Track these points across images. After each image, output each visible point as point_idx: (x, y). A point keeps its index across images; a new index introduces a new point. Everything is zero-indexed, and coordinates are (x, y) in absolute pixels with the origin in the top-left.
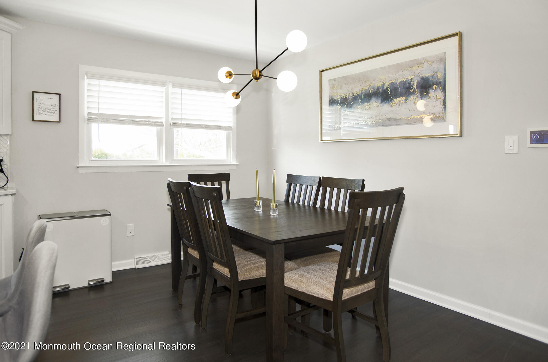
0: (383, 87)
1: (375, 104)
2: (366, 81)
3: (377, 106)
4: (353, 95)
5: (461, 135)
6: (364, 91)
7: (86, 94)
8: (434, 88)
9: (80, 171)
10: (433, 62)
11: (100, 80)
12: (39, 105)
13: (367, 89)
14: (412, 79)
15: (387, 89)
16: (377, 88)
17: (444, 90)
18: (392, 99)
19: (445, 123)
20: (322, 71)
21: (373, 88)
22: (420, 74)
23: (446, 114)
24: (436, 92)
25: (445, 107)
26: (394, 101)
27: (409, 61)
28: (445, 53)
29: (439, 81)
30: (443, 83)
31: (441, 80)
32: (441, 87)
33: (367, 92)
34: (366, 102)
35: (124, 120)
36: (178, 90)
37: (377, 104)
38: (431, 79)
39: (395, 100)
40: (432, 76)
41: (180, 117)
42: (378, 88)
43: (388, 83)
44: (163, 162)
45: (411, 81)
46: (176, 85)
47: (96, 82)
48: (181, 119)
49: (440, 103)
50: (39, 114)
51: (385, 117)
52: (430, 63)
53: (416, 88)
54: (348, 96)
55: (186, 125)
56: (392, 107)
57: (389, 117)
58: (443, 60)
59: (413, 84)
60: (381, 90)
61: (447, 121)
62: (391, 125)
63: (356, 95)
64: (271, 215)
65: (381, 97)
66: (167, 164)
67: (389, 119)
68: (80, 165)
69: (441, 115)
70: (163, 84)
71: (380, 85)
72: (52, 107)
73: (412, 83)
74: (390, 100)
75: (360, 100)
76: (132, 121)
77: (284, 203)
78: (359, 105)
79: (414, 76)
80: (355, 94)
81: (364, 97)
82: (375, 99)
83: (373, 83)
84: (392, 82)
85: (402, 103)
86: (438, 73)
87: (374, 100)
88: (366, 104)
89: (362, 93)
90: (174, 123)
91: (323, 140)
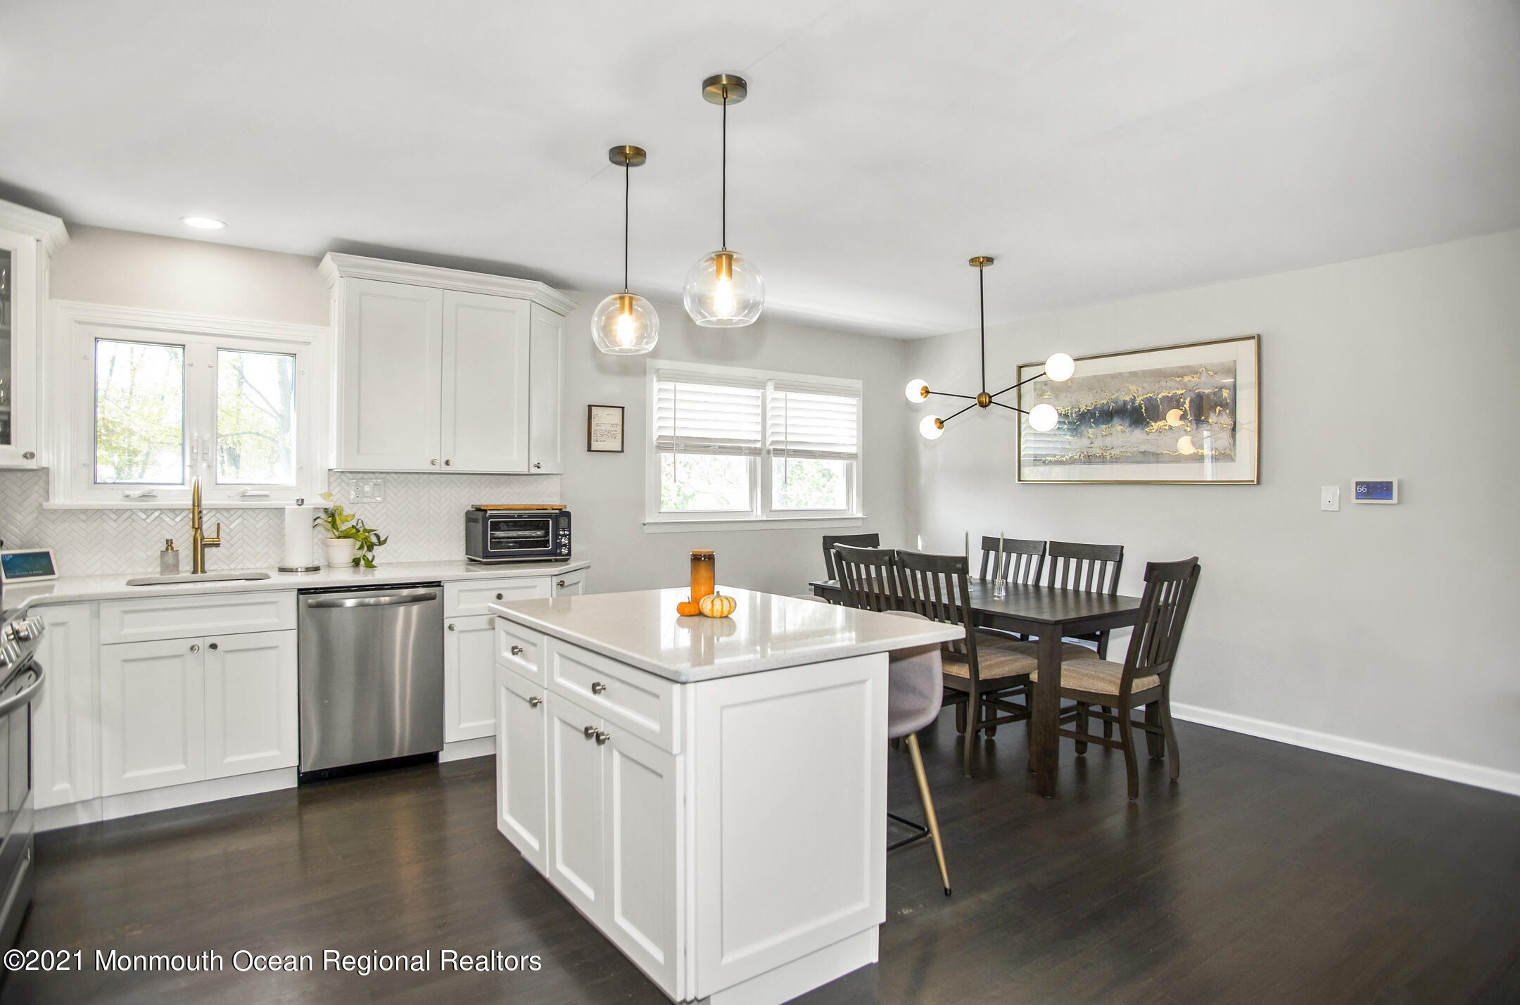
0: (1134, 403)
1: (1120, 428)
2: (1102, 391)
3: (1123, 432)
4: (1079, 411)
5: (1259, 482)
6: (1099, 406)
7: (656, 406)
8: (1217, 412)
9: (647, 530)
10: (1216, 373)
11: (677, 383)
12: (597, 425)
13: (1105, 402)
14: (1182, 394)
15: (1140, 405)
16: (1122, 403)
17: (1233, 413)
18: (1148, 423)
19: (1233, 463)
20: (1021, 367)
21: (1116, 403)
22: (1195, 388)
23: (1235, 450)
24: (1220, 417)
25: (1234, 441)
26: (1152, 426)
27: (1177, 367)
28: (1235, 361)
29: (1225, 402)
30: (1231, 405)
31: (1228, 401)
32: (1227, 411)
33: (1106, 408)
34: (1104, 423)
35: (708, 447)
36: (781, 395)
37: (1122, 427)
38: (1212, 397)
39: (1153, 424)
40: (1215, 393)
41: (784, 439)
42: (1125, 403)
43: (1142, 398)
44: (759, 514)
45: (1181, 398)
46: (778, 387)
47: (670, 386)
48: (787, 442)
49: (1226, 436)
50: (597, 441)
51: (1135, 449)
52: (1211, 373)
53: (1188, 409)
54: (1070, 412)
55: (792, 453)
56: (1148, 434)
57: (1142, 449)
58: (1232, 371)
59: (1184, 403)
60: (1129, 407)
61: (1237, 460)
62: (1148, 462)
63: (1086, 411)
64: (995, 596)
65: (1129, 418)
66: (765, 518)
67: (1144, 453)
68: (647, 521)
69: (1228, 451)
70: (761, 385)
71: (1127, 398)
72: (613, 429)
73: (1182, 400)
74: (1144, 423)
75: (1092, 420)
76: (720, 447)
77: (979, 581)
78: (1091, 427)
79: (1184, 391)
80: (1083, 409)
81: (1100, 415)
82: (1119, 420)
83: (1117, 394)
84: (1148, 395)
85: (1165, 429)
86: (1224, 390)
87: (1116, 421)
88: (1103, 427)
89: (1095, 409)
90: (774, 450)
91: (1022, 479)
